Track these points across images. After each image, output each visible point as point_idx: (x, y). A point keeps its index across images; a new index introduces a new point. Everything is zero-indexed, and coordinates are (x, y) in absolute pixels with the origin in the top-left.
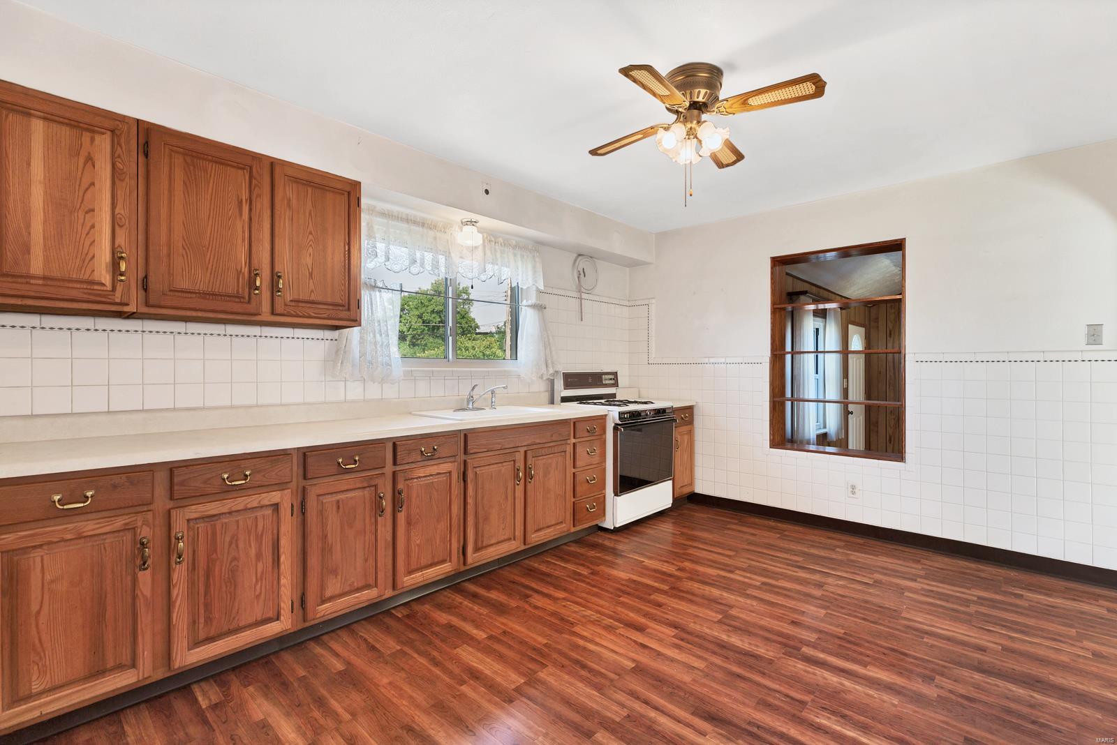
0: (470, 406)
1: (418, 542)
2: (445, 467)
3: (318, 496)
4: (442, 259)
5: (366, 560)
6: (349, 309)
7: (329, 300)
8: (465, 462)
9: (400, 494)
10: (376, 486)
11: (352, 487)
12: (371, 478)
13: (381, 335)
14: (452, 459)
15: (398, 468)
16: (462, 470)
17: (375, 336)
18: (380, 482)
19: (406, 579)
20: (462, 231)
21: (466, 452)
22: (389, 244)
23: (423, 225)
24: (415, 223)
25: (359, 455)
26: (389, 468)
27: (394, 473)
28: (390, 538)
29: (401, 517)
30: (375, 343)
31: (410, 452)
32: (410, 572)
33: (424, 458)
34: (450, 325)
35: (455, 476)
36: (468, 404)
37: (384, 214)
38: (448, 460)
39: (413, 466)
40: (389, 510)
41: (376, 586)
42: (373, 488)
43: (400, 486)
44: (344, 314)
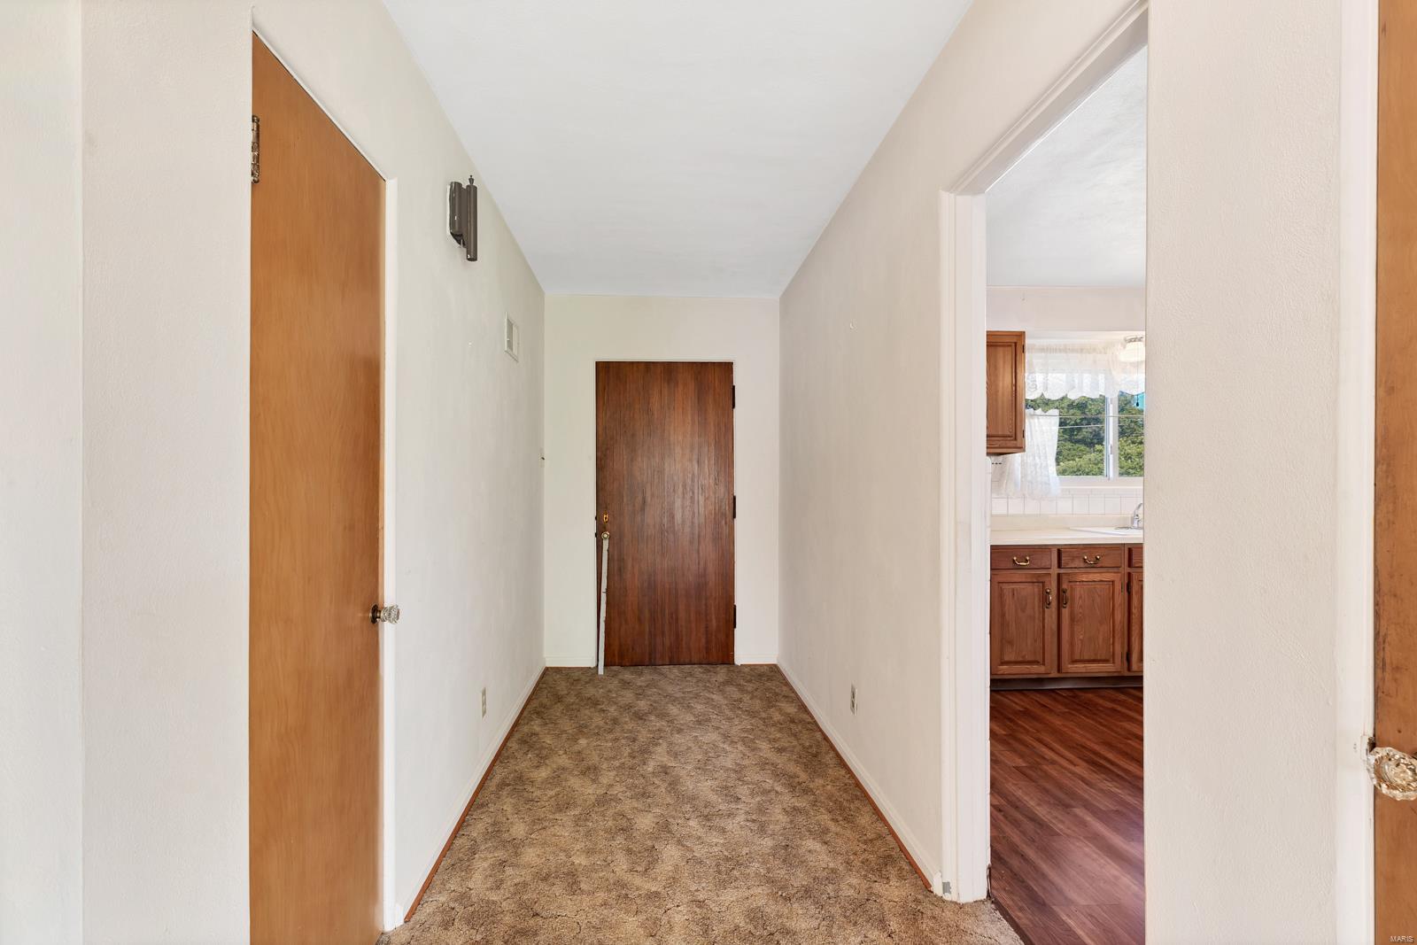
0: (1136, 525)
1: (1081, 637)
2: (1108, 576)
3: (999, 583)
4: (1101, 378)
5: (1035, 641)
6: (1016, 439)
7: (1000, 433)
8: (1129, 574)
9: (1064, 592)
10: (1043, 583)
11: (1024, 580)
12: (1039, 575)
13: (1040, 458)
14: (1116, 570)
15: (1062, 571)
16: (1126, 581)
17: (1034, 459)
18: (1046, 579)
19: (1070, 666)
20: (1125, 347)
21: (1130, 565)
22: (1047, 374)
23: (1082, 350)
24: (1073, 351)
25: (1029, 556)
26: (1055, 571)
27: (1059, 575)
28: (1055, 627)
29: (1066, 612)
30: (1035, 465)
31: (1073, 559)
32: (1074, 662)
33: (1086, 565)
34: (1111, 442)
35: (1118, 587)
36: (1133, 523)
37: (1042, 350)
38: (1111, 570)
39: (1076, 571)
40: (1054, 604)
41: (1044, 664)
42: (1041, 585)
43: (1064, 586)
44: (1012, 443)
